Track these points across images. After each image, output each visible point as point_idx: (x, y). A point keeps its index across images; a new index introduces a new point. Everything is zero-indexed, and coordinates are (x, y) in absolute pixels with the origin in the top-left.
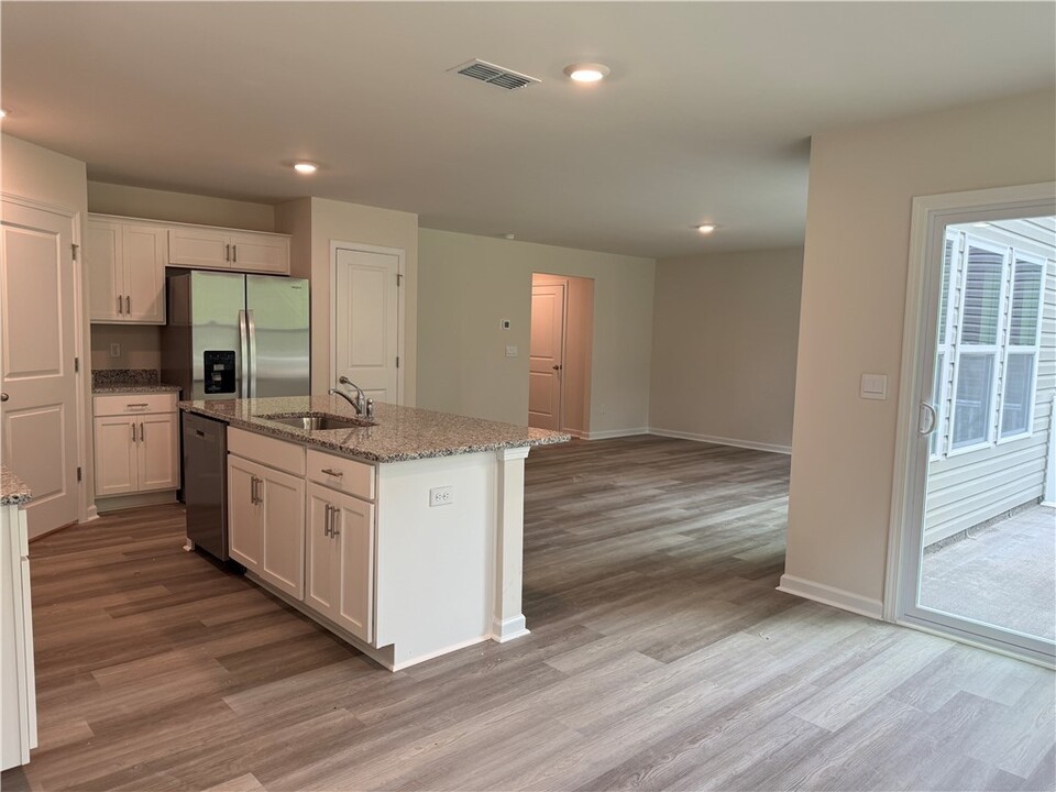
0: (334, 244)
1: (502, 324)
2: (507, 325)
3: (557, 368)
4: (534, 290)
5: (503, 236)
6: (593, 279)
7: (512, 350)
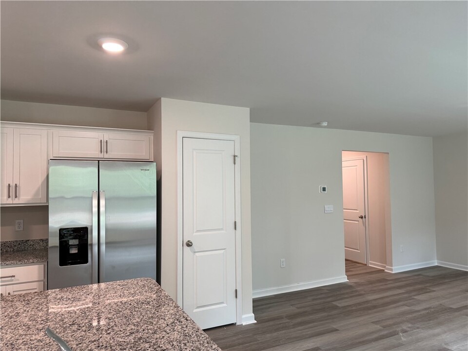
0: (181, 134)
1: (320, 190)
2: (324, 189)
3: (362, 217)
4: (344, 164)
5: (318, 125)
6: (388, 153)
7: (329, 208)
